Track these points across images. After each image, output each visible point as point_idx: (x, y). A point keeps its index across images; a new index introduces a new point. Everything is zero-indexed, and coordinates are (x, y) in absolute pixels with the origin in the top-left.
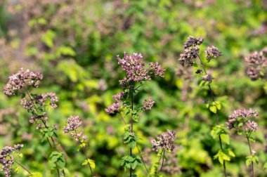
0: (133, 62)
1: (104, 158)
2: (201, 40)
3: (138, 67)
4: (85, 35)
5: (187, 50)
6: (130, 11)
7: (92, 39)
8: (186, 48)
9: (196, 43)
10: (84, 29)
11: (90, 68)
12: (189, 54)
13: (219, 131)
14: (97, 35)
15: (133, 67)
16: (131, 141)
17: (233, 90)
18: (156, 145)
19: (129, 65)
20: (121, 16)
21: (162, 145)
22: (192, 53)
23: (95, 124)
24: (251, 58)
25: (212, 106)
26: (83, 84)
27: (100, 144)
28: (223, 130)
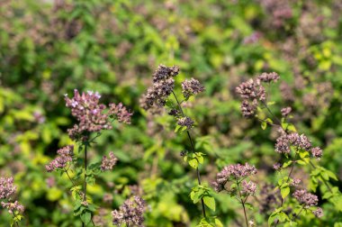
0: (87, 104)
1: (42, 211)
2: (176, 70)
3: (95, 111)
4: (13, 43)
5: (157, 85)
6: (76, 13)
7: (22, 49)
8: (155, 81)
9: (169, 73)
10: (12, 36)
11: (21, 89)
12: (160, 90)
13: (201, 192)
14: (30, 44)
15: (88, 112)
16: (84, 212)
17: (216, 117)
18: (119, 218)
19: (82, 108)
20: (64, 21)
21: (126, 218)
22: (164, 89)
23: (29, 170)
24: (245, 88)
25: (192, 159)
26: (12, 115)
27: (37, 194)
28: (206, 191)
